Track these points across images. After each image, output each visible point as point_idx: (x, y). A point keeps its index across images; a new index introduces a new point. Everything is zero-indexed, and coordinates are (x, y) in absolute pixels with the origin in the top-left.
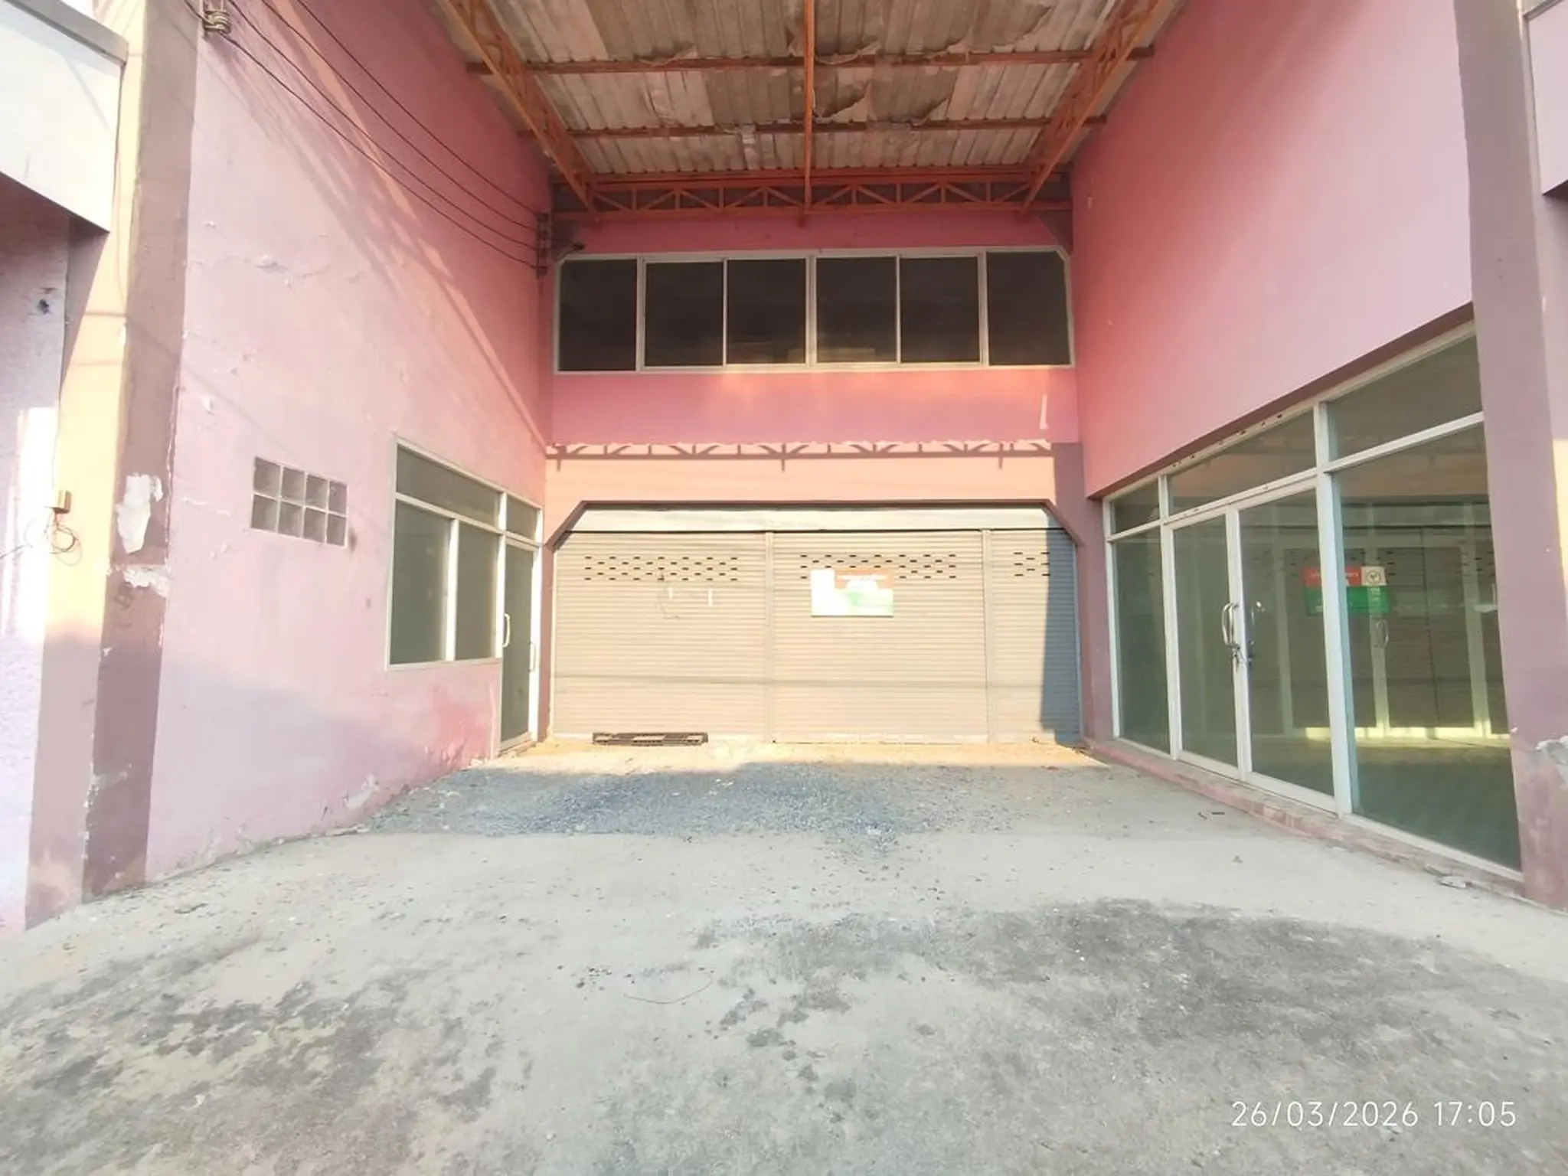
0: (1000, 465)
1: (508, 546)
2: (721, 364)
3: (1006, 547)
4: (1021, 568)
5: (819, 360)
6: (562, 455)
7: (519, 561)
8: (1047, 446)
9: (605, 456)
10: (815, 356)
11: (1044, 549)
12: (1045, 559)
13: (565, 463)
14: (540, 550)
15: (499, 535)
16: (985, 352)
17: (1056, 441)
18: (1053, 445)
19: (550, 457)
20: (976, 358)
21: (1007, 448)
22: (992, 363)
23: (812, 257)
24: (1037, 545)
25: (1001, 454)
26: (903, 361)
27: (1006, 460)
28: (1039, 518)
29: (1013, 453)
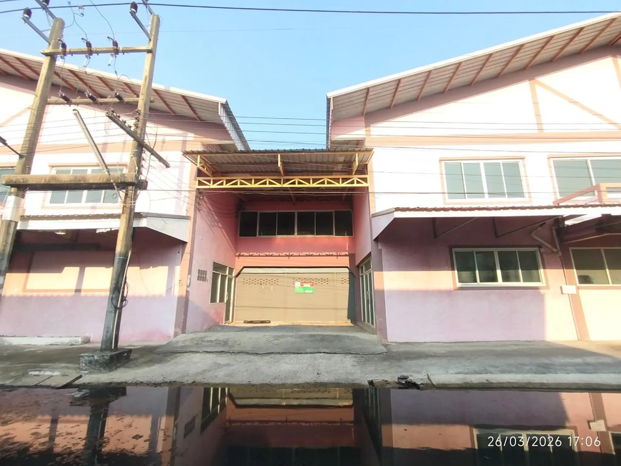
0: (337, 258)
1: (228, 278)
2: (275, 235)
3: (340, 277)
4: (343, 281)
5: (298, 234)
6: (239, 256)
7: (230, 280)
8: (347, 254)
9: (249, 256)
10: (297, 234)
11: (348, 277)
12: (348, 280)
13: (240, 257)
14: (234, 278)
15: (226, 276)
16: (334, 233)
17: (350, 253)
18: (349, 254)
19: (237, 256)
20: (332, 234)
21: (339, 254)
22: (336, 235)
23: (296, 211)
24: (347, 276)
25: (337, 256)
26: (316, 235)
27: (338, 257)
28: (347, 270)
29: (340, 256)
